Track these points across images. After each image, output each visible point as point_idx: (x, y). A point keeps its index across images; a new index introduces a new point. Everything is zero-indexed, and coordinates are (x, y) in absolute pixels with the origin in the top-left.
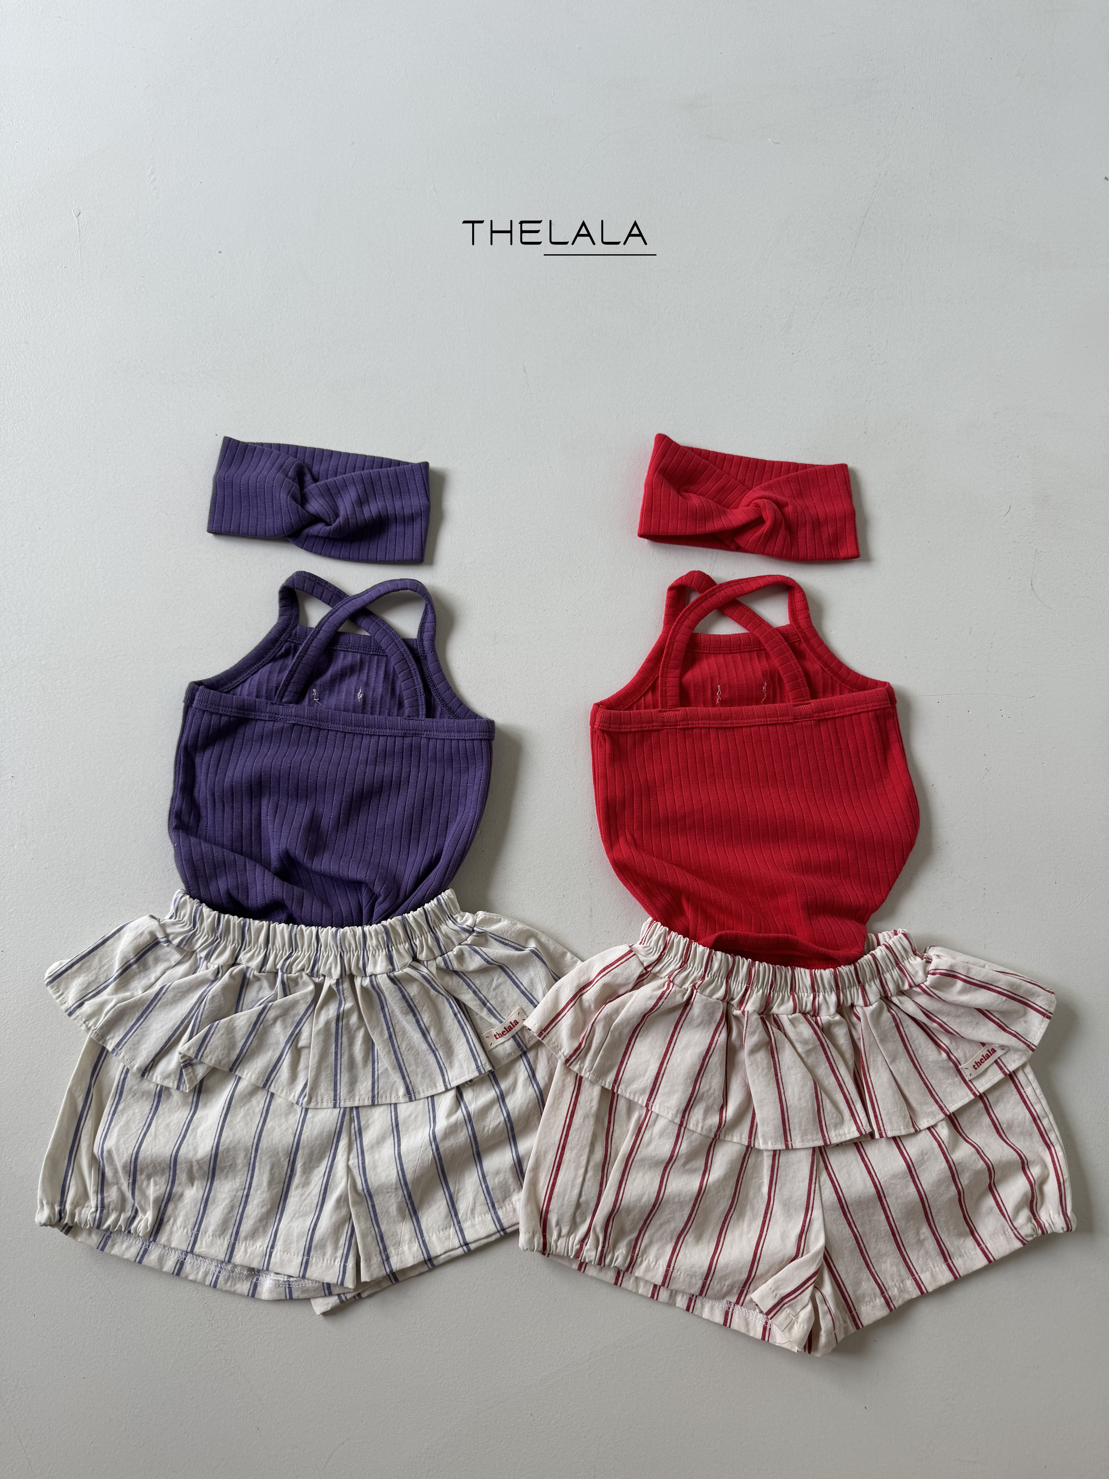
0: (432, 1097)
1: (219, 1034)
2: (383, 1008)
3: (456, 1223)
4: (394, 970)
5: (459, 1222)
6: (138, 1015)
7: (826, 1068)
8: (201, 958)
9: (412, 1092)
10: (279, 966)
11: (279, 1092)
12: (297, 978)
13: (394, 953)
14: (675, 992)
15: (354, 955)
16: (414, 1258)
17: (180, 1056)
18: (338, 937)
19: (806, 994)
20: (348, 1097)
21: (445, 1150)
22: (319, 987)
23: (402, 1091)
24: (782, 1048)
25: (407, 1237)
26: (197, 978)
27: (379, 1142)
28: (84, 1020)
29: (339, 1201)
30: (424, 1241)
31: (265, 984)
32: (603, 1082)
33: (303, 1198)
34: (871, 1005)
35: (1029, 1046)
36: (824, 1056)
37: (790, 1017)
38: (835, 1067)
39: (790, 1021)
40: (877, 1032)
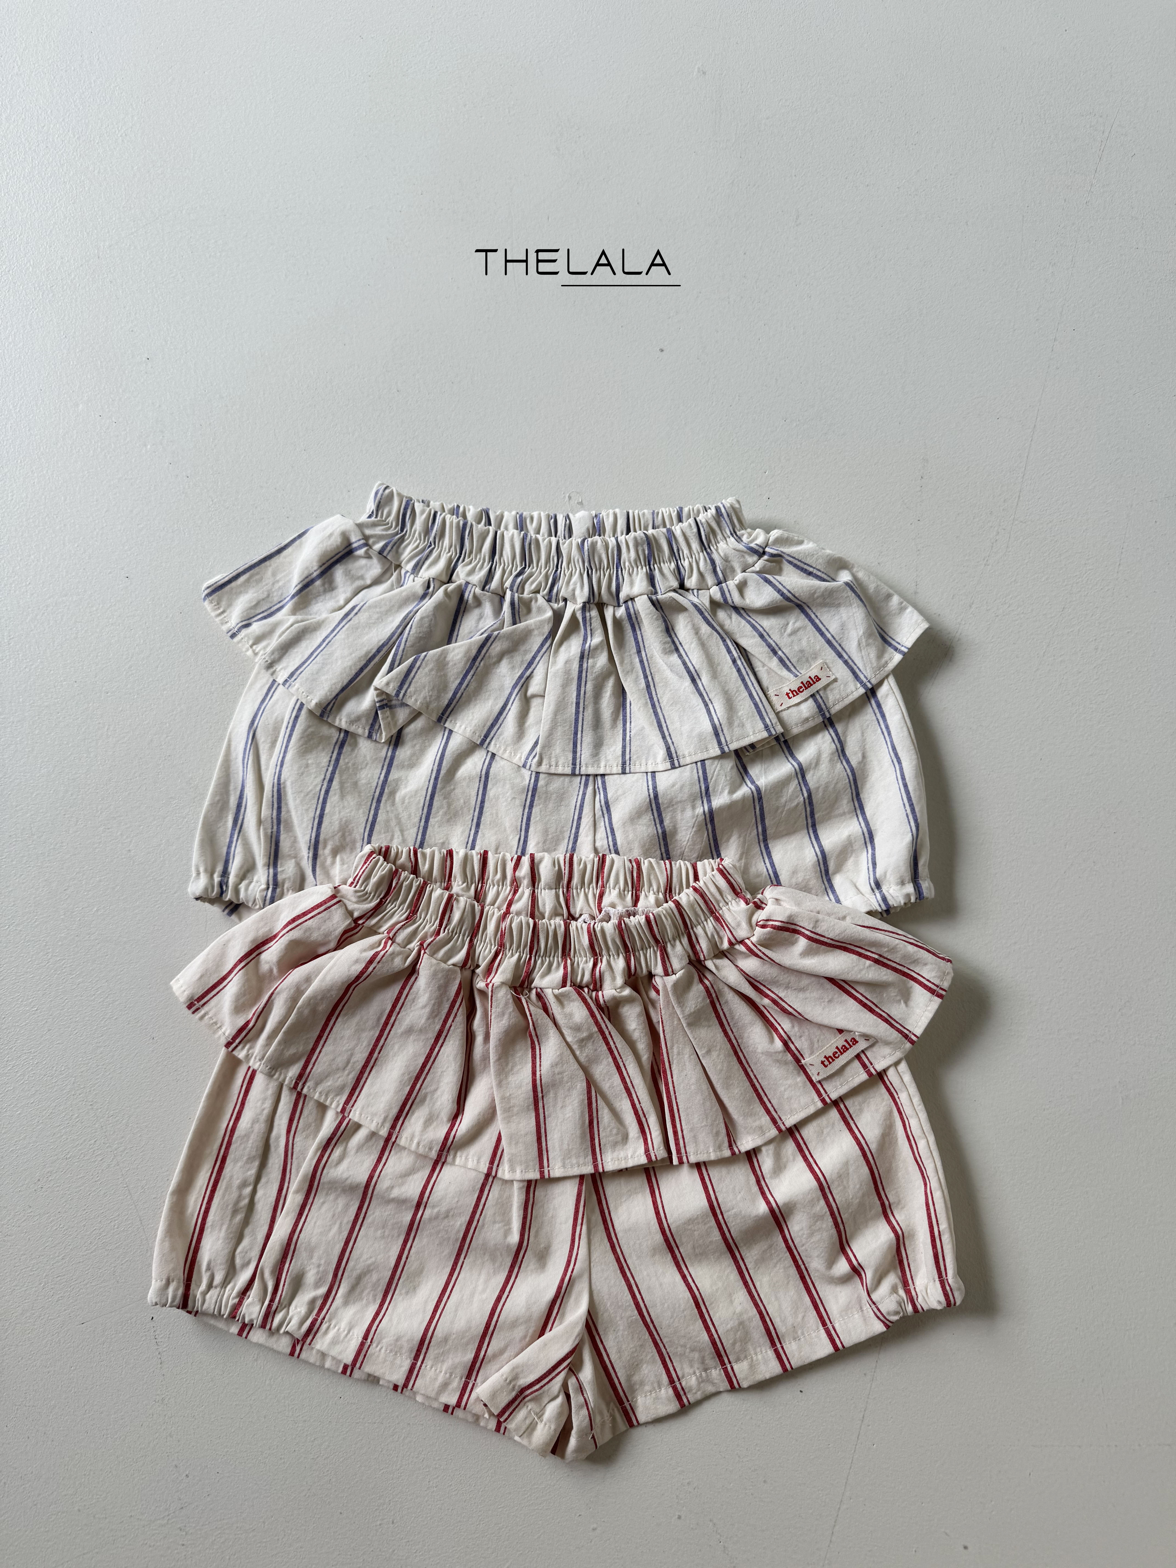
7: (609, 1064)
14: (393, 953)
19: (584, 959)
24: (545, 1035)
32: (282, 1077)
34: (674, 973)
35: (906, 1036)
36: (605, 1048)
37: (556, 991)
38: (621, 1064)
39: (556, 997)
40: (683, 1011)
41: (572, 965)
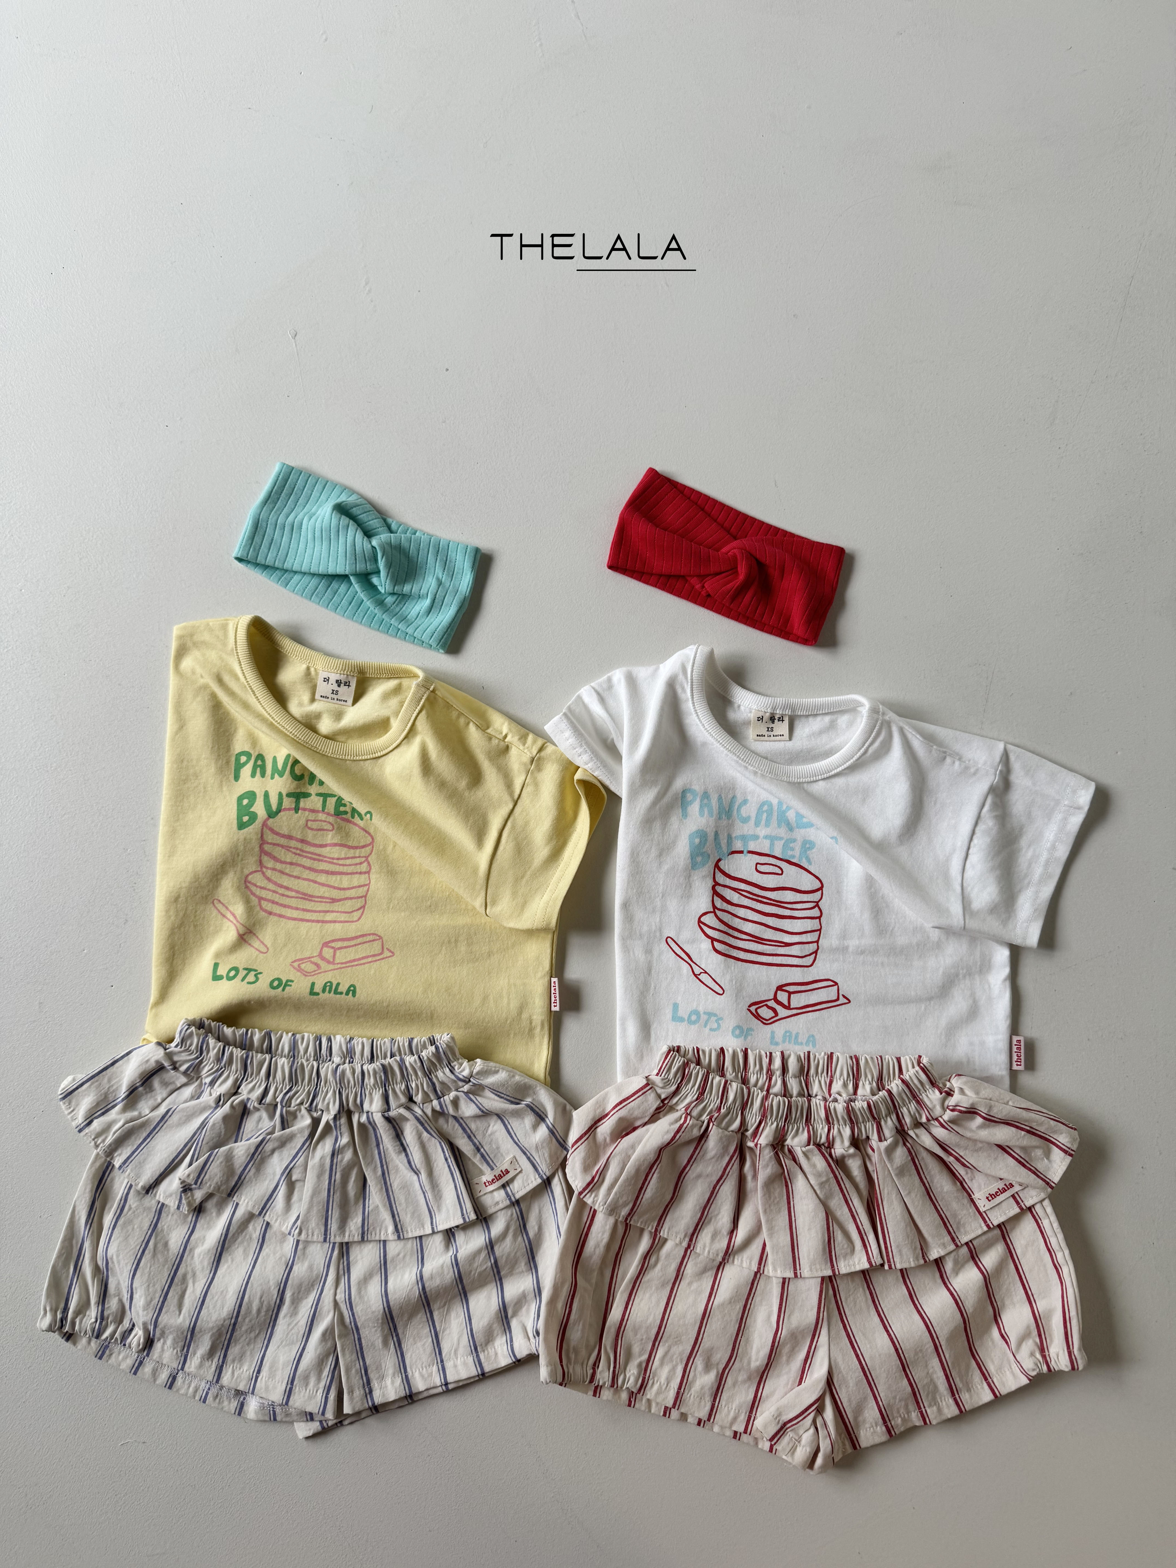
0: (421, 1237)
1: (218, 1162)
2: (378, 1145)
3: (439, 1361)
4: (389, 1110)
5: (442, 1361)
6: (145, 1135)
7: (840, 1199)
8: (205, 1084)
9: (400, 1231)
10: (279, 1100)
11: (273, 1221)
12: (296, 1111)
13: (390, 1092)
14: (691, 1124)
15: (352, 1092)
16: (396, 1392)
17: (180, 1182)
18: (338, 1074)
19: (822, 1126)
20: (339, 1233)
21: (431, 1290)
22: (316, 1122)
23: (391, 1228)
24: (795, 1179)
25: (391, 1371)
26: (201, 1103)
27: (365, 1280)
28: (93, 1137)
29: (324, 1334)
30: (407, 1377)
31: (265, 1115)
32: (617, 1215)
33: (290, 1327)
34: (886, 1140)
35: (1048, 1184)
36: (838, 1188)
37: (804, 1149)
38: (849, 1199)
39: (803, 1152)
40: (892, 1166)
41: (813, 1129)
